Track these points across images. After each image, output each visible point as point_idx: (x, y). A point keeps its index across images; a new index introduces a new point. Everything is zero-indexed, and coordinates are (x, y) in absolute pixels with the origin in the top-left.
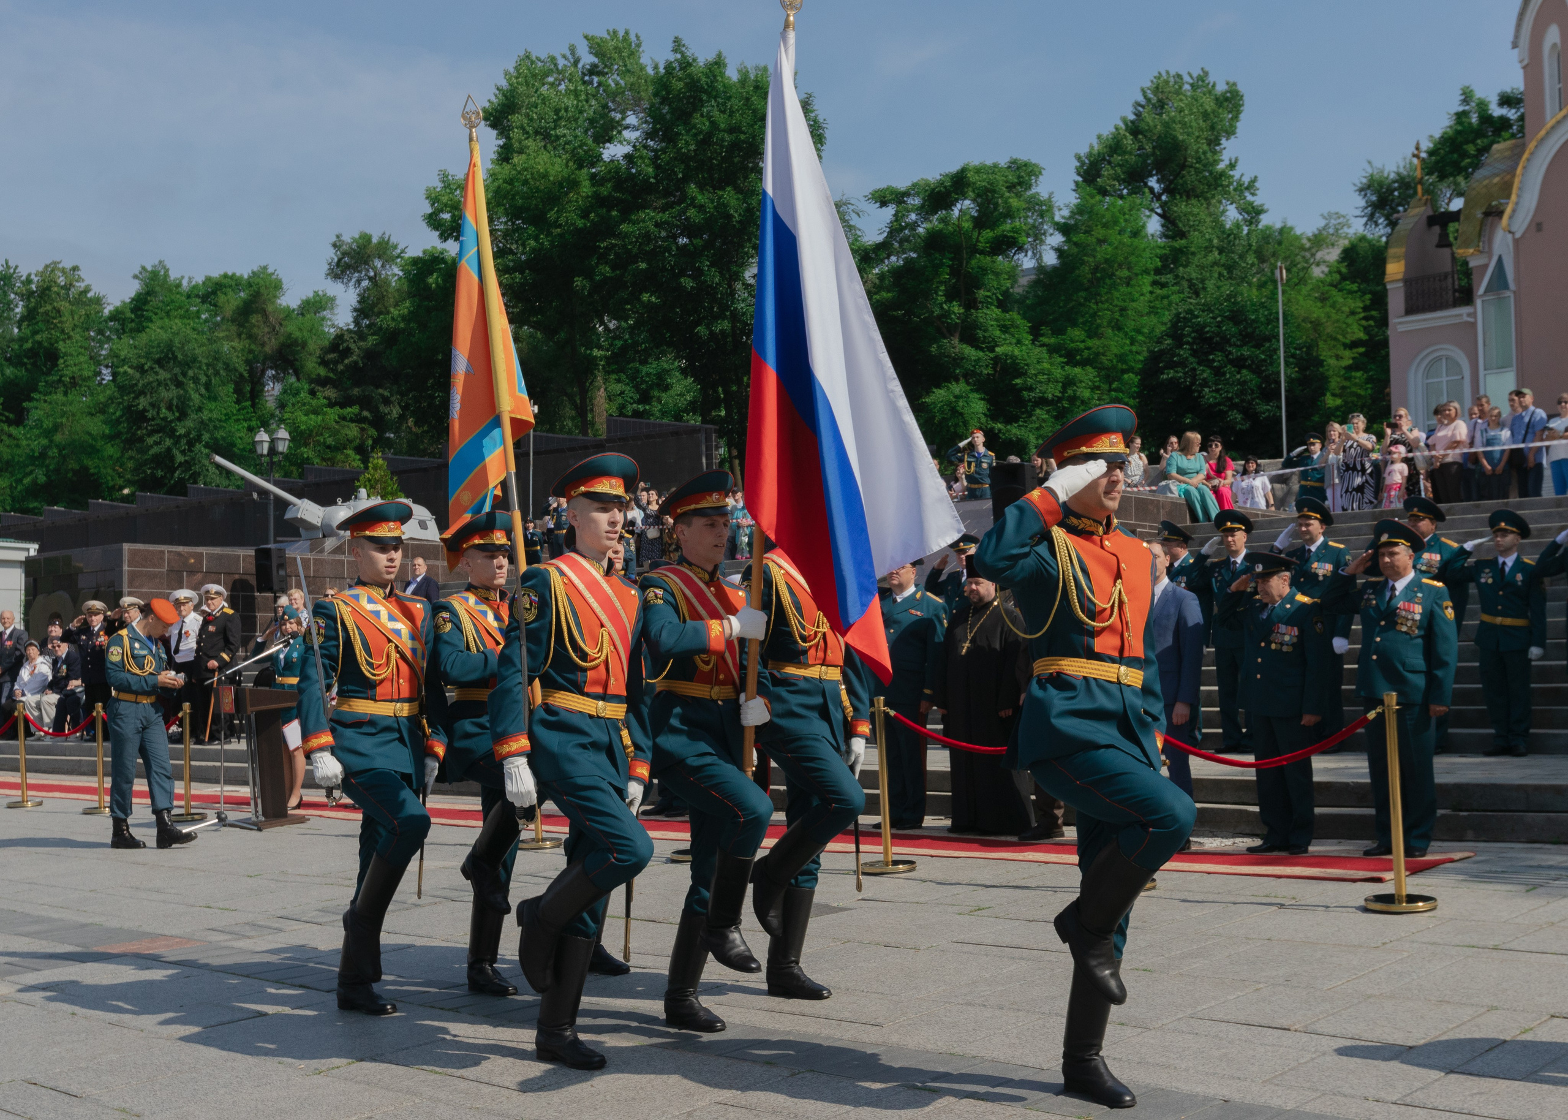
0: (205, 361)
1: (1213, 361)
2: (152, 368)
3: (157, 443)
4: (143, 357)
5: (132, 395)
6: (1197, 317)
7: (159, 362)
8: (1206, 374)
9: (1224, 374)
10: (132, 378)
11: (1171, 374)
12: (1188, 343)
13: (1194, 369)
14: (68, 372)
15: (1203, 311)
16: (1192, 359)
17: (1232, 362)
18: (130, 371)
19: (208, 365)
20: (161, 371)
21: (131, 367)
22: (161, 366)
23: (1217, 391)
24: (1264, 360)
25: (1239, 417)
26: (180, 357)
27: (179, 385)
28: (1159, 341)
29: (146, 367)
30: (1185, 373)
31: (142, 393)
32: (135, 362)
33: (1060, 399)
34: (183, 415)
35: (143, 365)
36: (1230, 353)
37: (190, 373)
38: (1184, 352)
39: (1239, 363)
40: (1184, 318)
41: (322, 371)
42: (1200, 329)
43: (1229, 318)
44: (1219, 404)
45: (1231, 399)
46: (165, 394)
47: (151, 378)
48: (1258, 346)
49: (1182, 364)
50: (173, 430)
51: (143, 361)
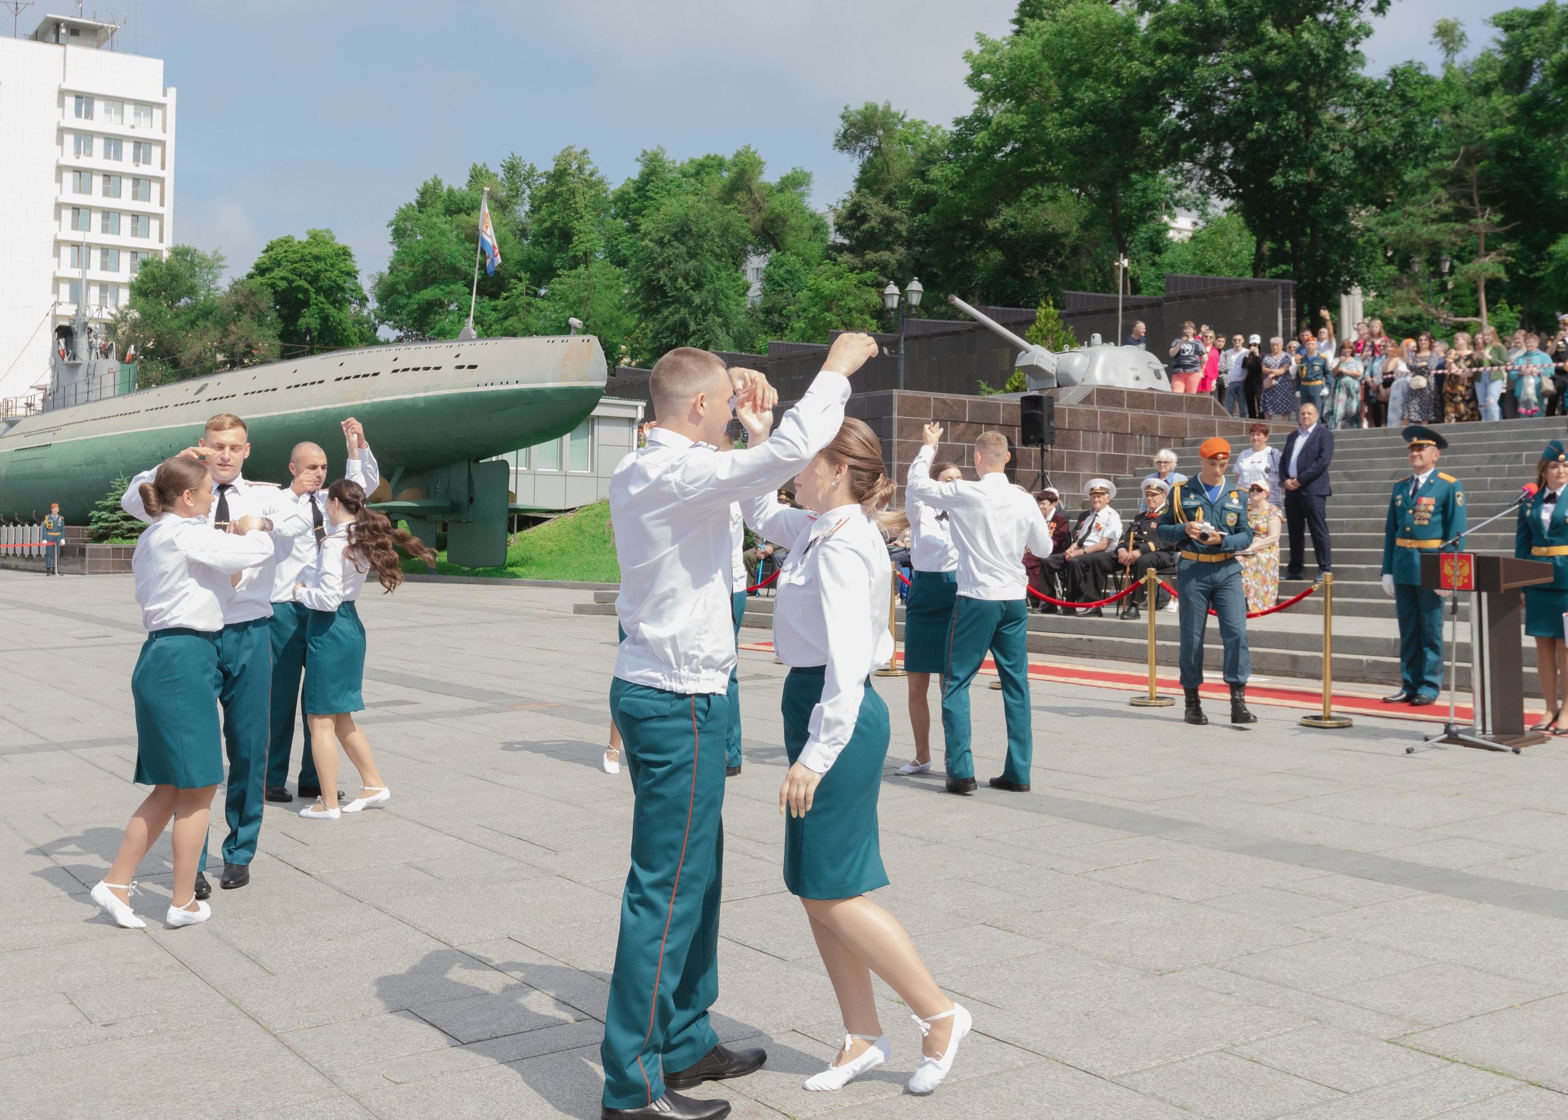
0: (716, 233)
2: (669, 241)
3: (672, 314)
4: (663, 230)
5: (652, 269)
7: (675, 235)
10: (652, 252)
14: (582, 247)
18: (651, 244)
19: (720, 237)
20: (675, 243)
21: (651, 240)
22: (677, 240)
26: (694, 229)
27: (692, 255)
29: (666, 240)
31: (661, 266)
32: (655, 236)
34: (698, 286)
35: (662, 238)
37: (705, 246)
41: (840, 240)
46: (682, 267)
47: (669, 251)
50: (688, 302)
51: (662, 234)
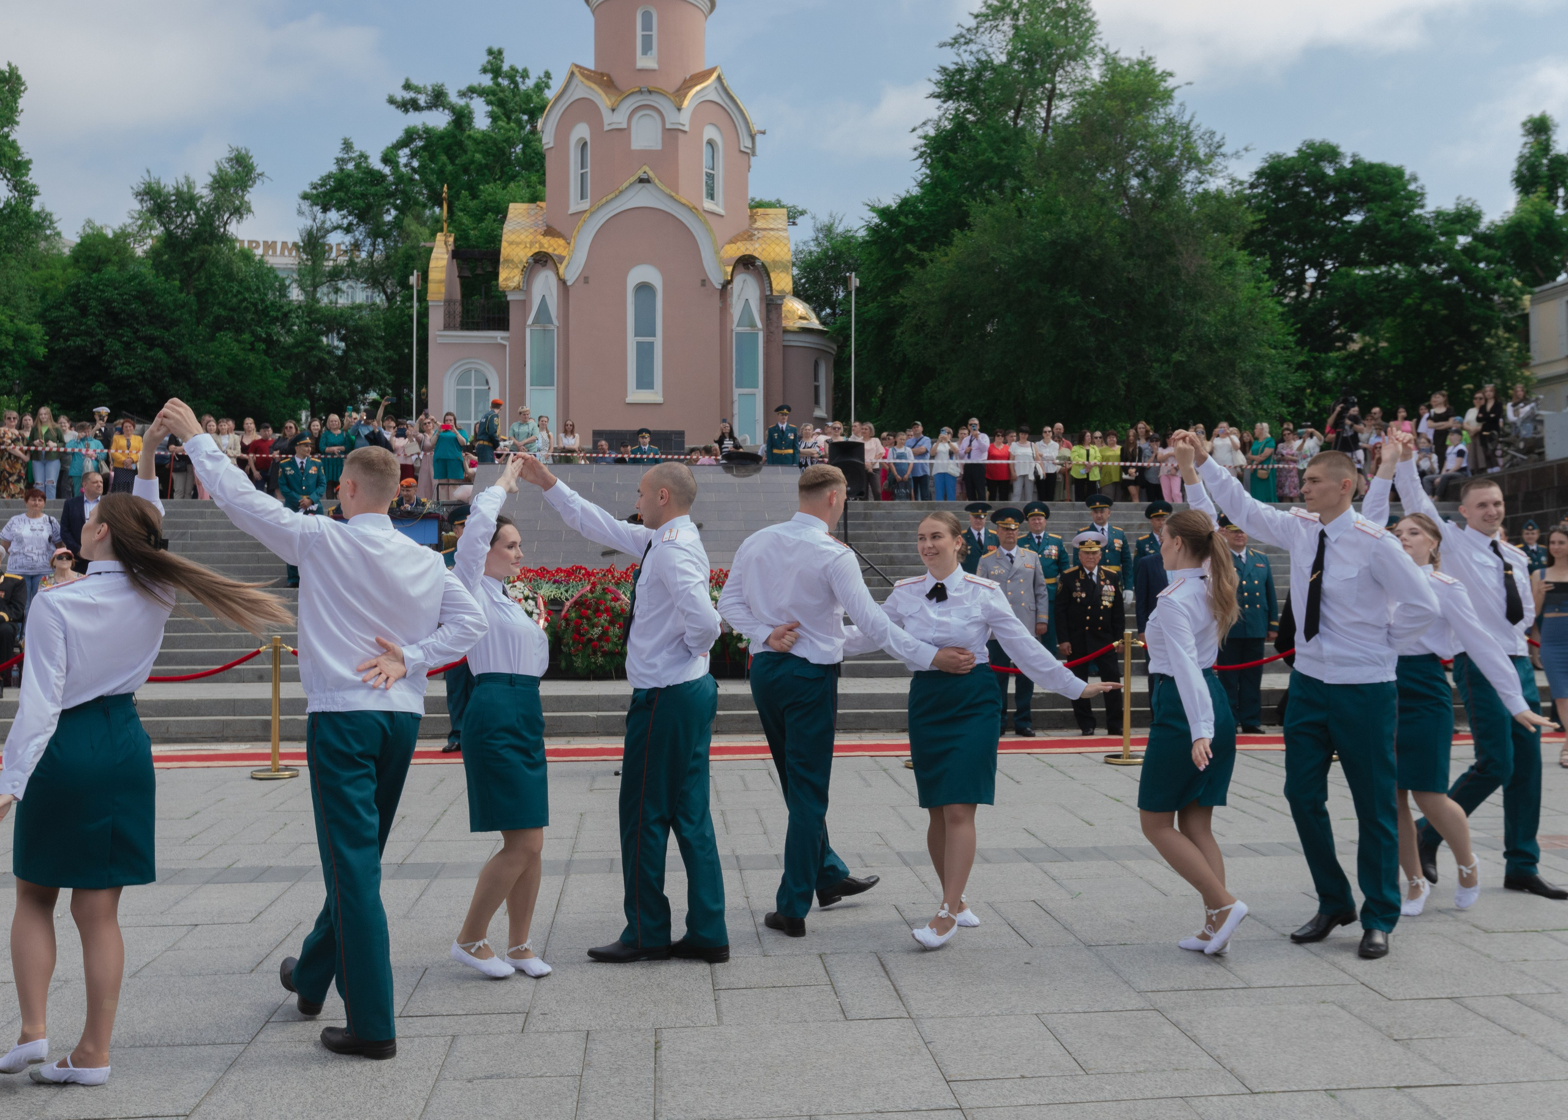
1: (122, 336)
6: (103, 291)
8: (118, 346)
9: (134, 349)
11: (79, 342)
12: (94, 314)
13: (100, 340)
15: (107, 286)
16: (98, 331)
17: (139, 339)
23: (129, 364)
24: (173, 342)
25: (150, 392)
28: (58, 306)
30: (92, 343)
33: (10, 353)
36: (138, 330)
38: (91, 321)
39: (151, 342)
40: (85, 290)
42: (106, 303)
43: (136, 297)
44: (131, 377)
45: (143, 374)
48: (168, 330)
49: (89, 333)
